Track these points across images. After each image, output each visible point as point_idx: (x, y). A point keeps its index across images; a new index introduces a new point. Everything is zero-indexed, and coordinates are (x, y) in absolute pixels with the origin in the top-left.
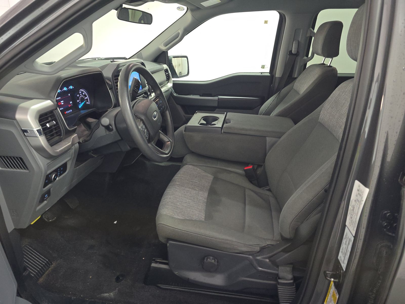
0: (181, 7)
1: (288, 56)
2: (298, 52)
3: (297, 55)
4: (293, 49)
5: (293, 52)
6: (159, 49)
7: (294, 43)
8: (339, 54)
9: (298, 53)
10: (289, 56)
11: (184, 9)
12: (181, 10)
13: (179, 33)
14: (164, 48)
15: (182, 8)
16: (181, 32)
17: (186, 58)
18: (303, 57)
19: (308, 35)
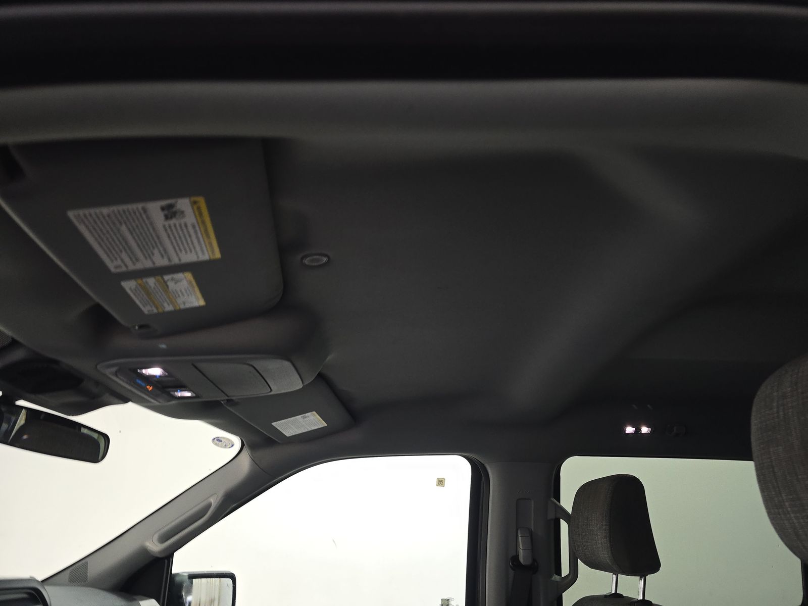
0: (224, 438)
1: (511, 572)
2: (534, 560)
3: (533, 568)
4: (521, 553)
5: (521, 560)
6: (144, 552)
7: (519, 535)
8: (660, 565)
9: (536, 564)
10: (513, 572)
11: (233, 446)
12: (225, 447)
13: (209, 505)
14: (155, 547)
15: (227, 442)
16: (214, 501)
17: (229, 581)
18: (551, 576)
19: (551, 515)
